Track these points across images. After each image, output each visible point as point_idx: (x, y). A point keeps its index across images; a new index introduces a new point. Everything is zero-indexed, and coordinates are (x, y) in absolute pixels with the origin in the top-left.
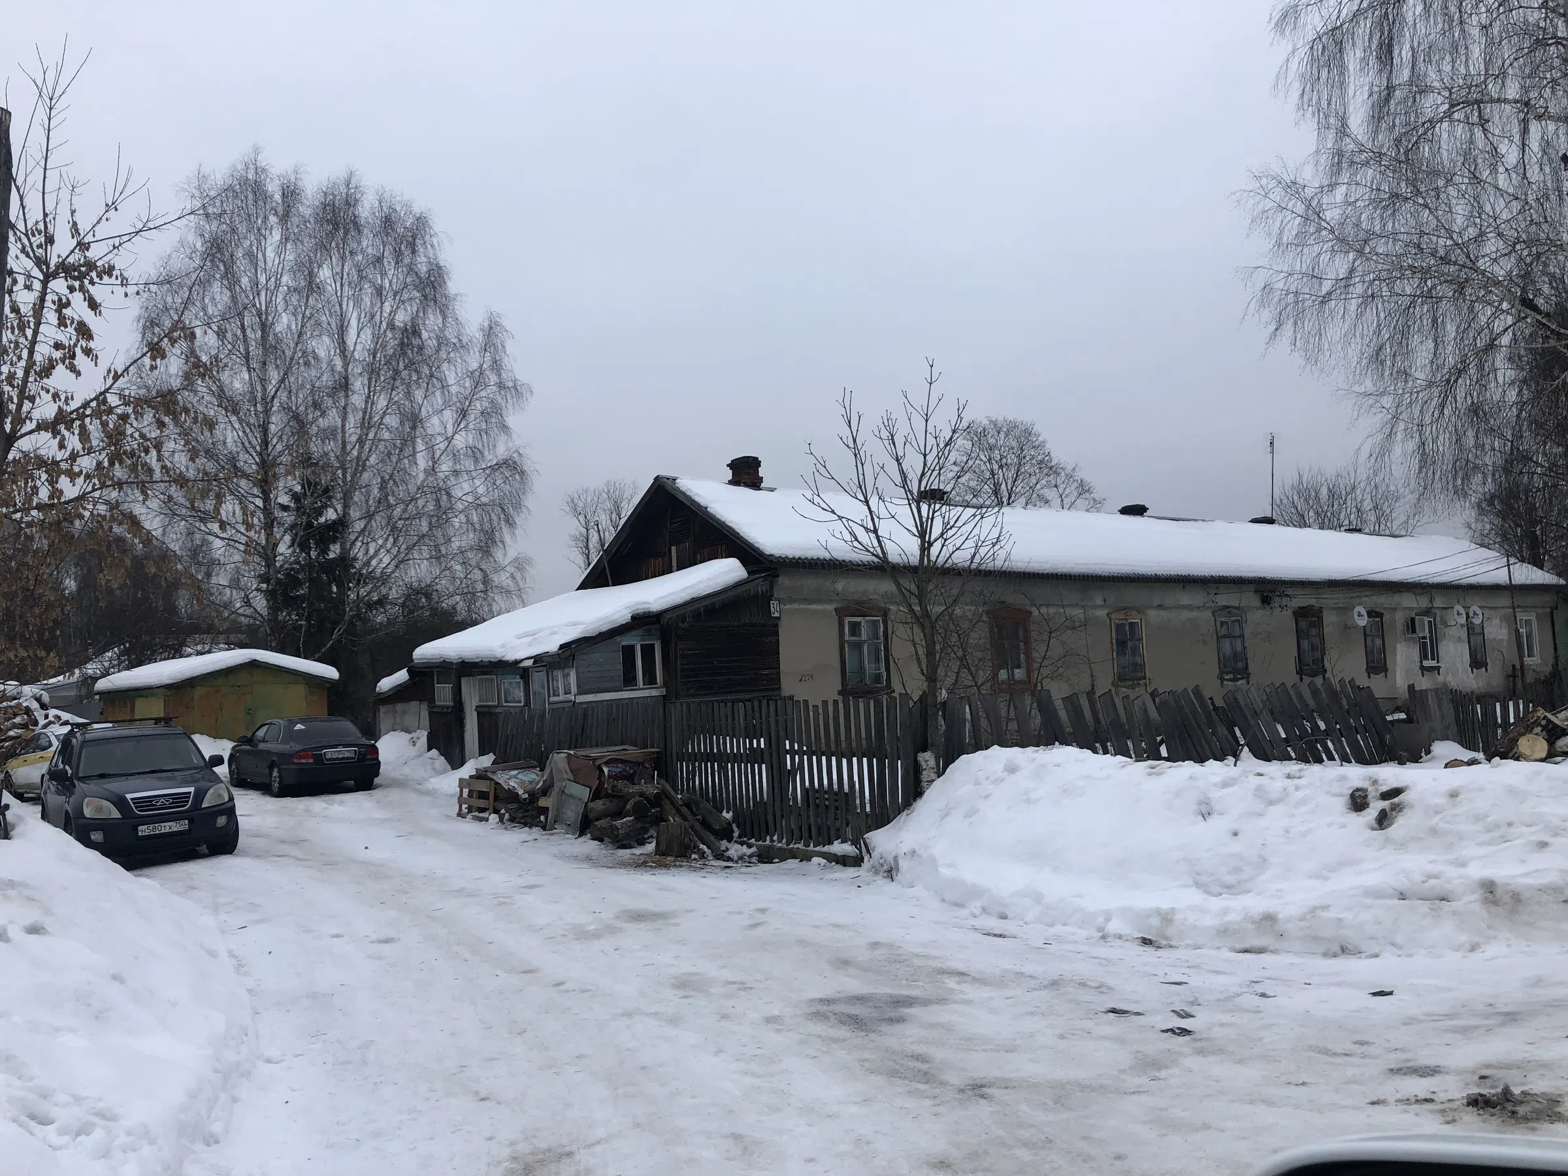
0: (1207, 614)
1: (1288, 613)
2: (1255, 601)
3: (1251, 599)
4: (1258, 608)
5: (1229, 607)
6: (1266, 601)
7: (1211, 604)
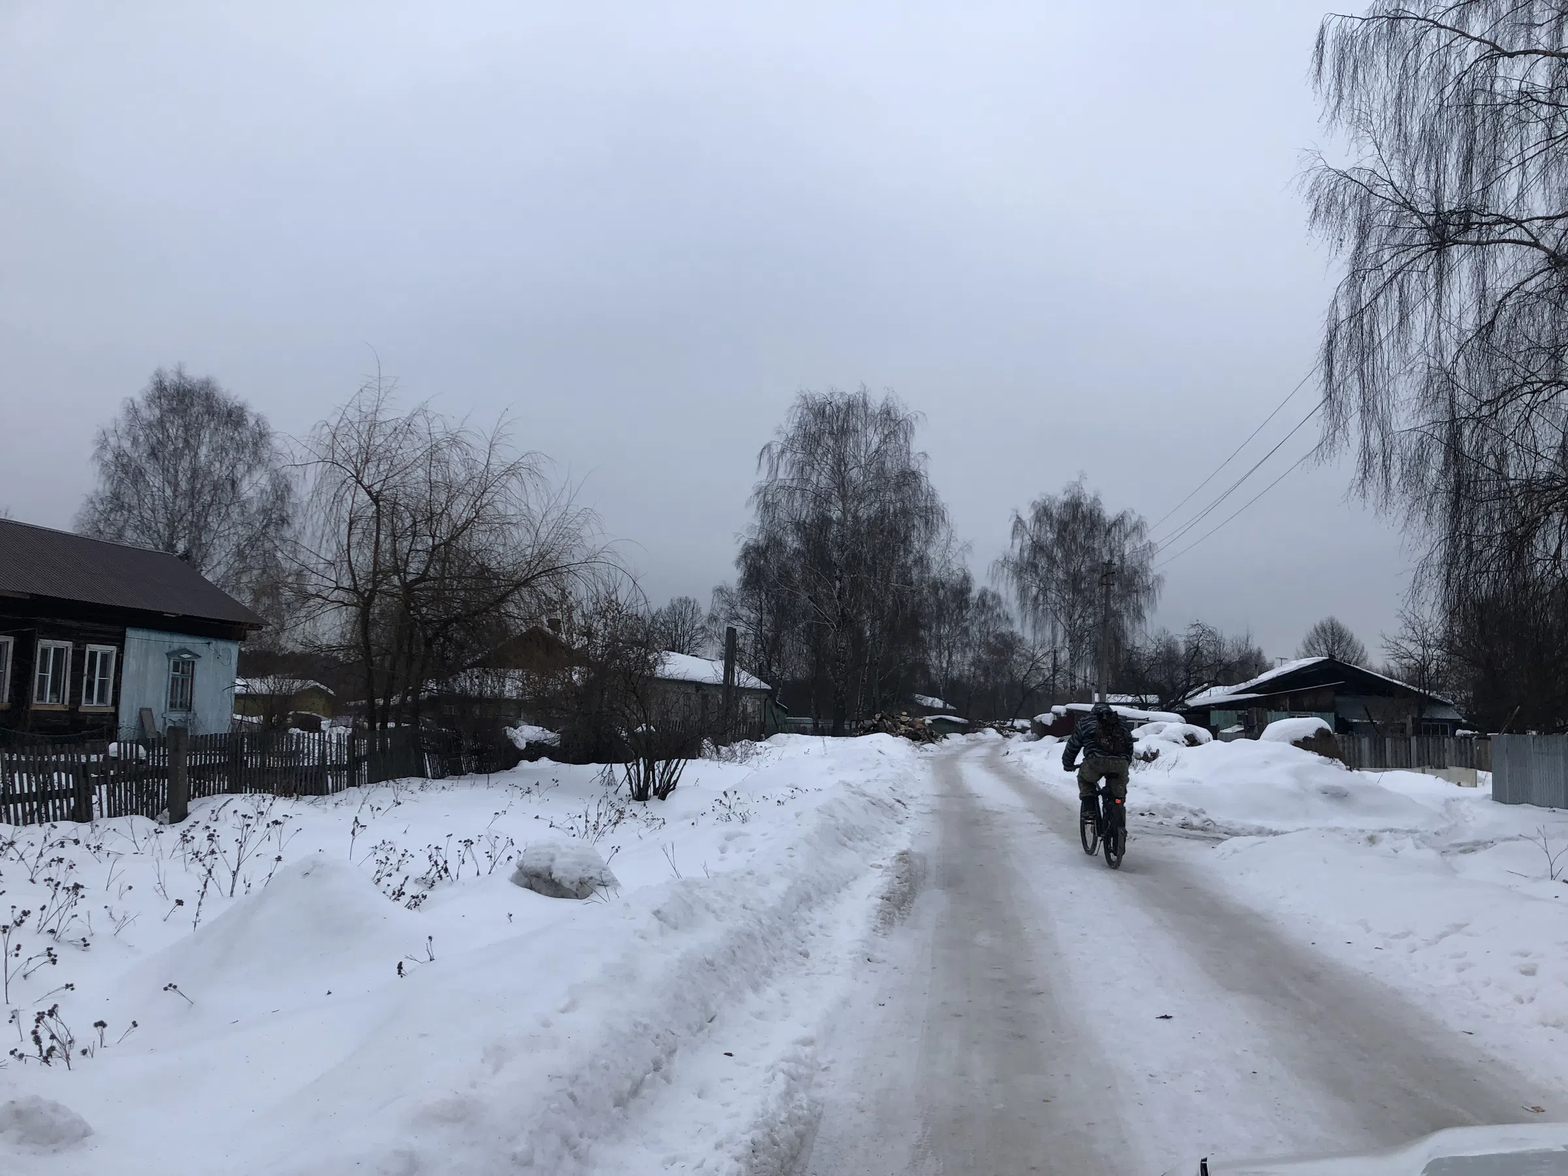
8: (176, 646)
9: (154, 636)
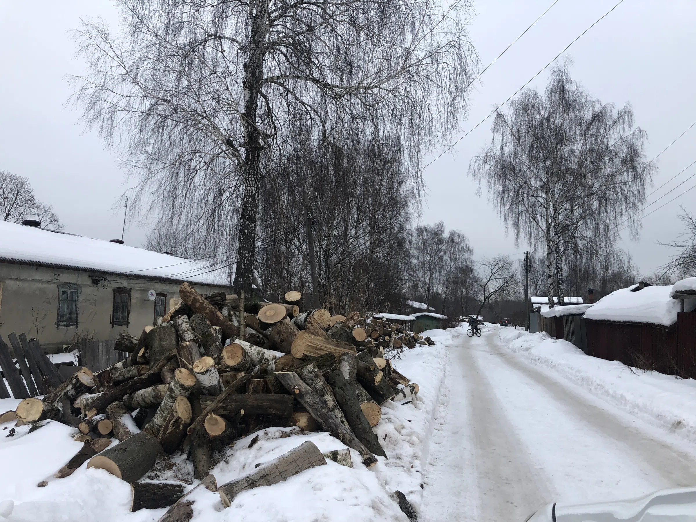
0: (53, 287)
1: (110, 290)
2: (89, 282)
3: (86, 281)
4: (90, 286)
5: (69, 283)
6: (95, 282)
7: (56, 281)
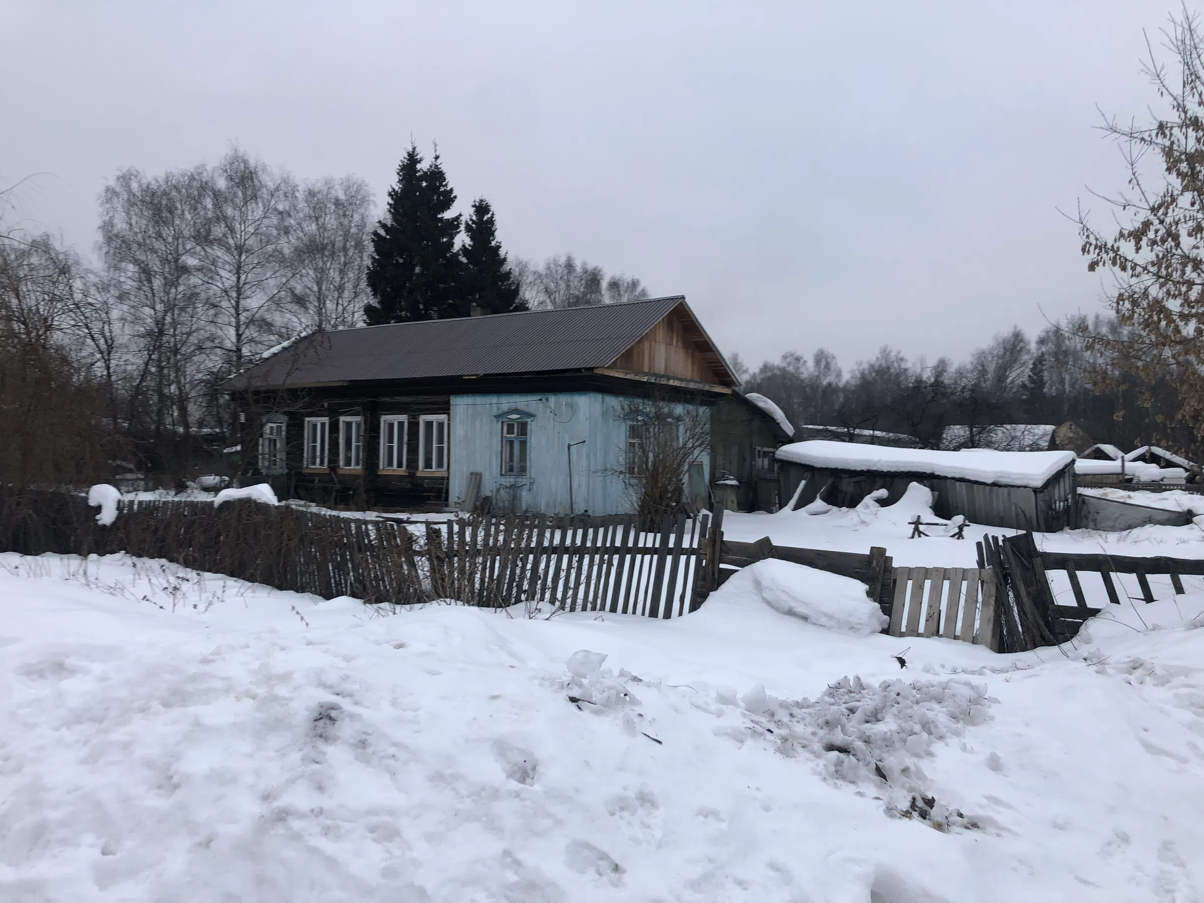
8: (505, 407)
9: (479, 400)
